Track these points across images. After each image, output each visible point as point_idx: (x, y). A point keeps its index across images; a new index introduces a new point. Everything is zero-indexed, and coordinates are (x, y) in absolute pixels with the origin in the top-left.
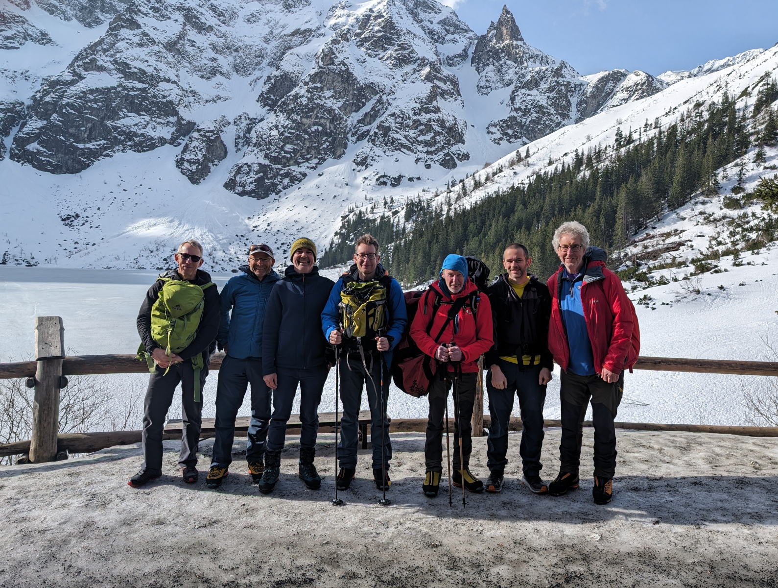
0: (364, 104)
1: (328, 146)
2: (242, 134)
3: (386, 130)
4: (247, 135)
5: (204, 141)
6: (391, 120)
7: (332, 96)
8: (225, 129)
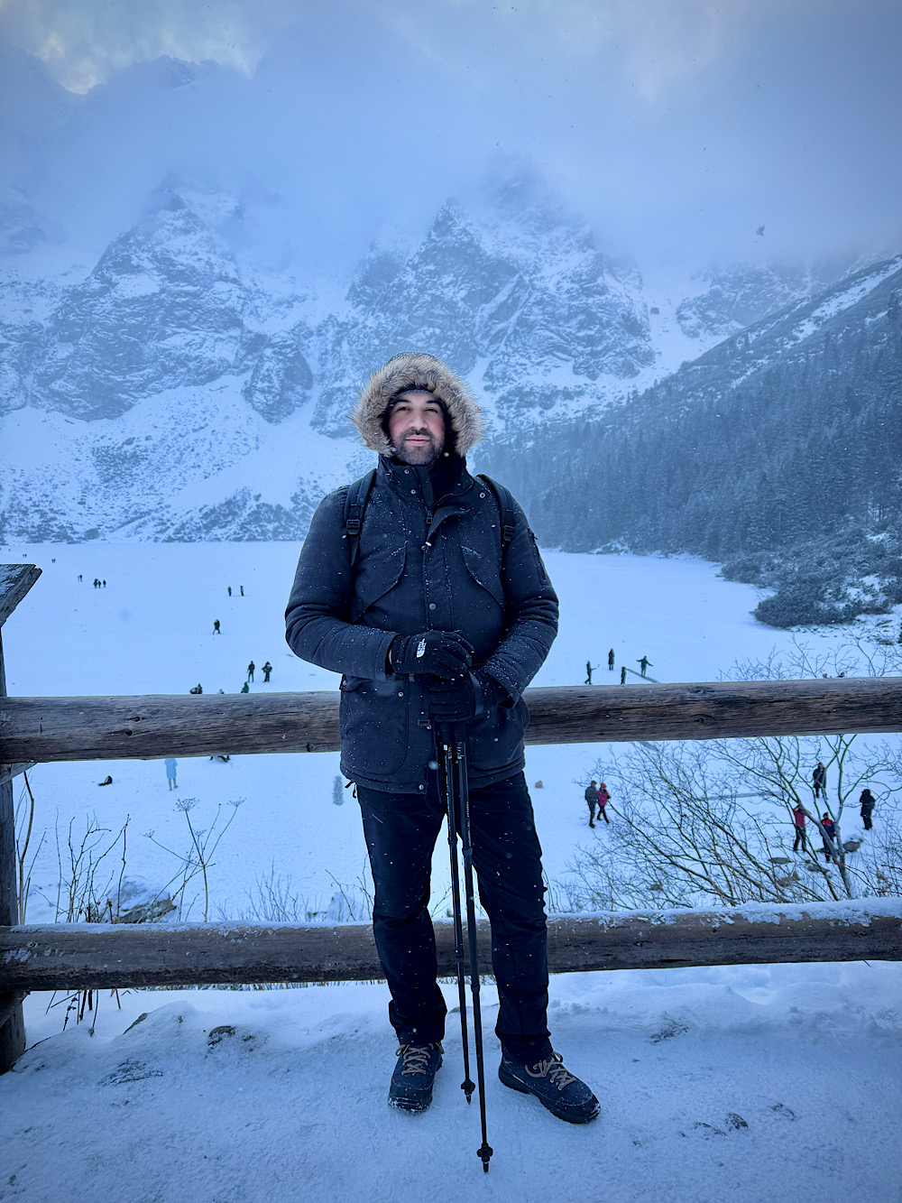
0: (498, 291)
1: (449, 356)
2: (329, 348)
3: (530, 326)
5: (280, 361)
6: (537, 310)
8: (306, 342)
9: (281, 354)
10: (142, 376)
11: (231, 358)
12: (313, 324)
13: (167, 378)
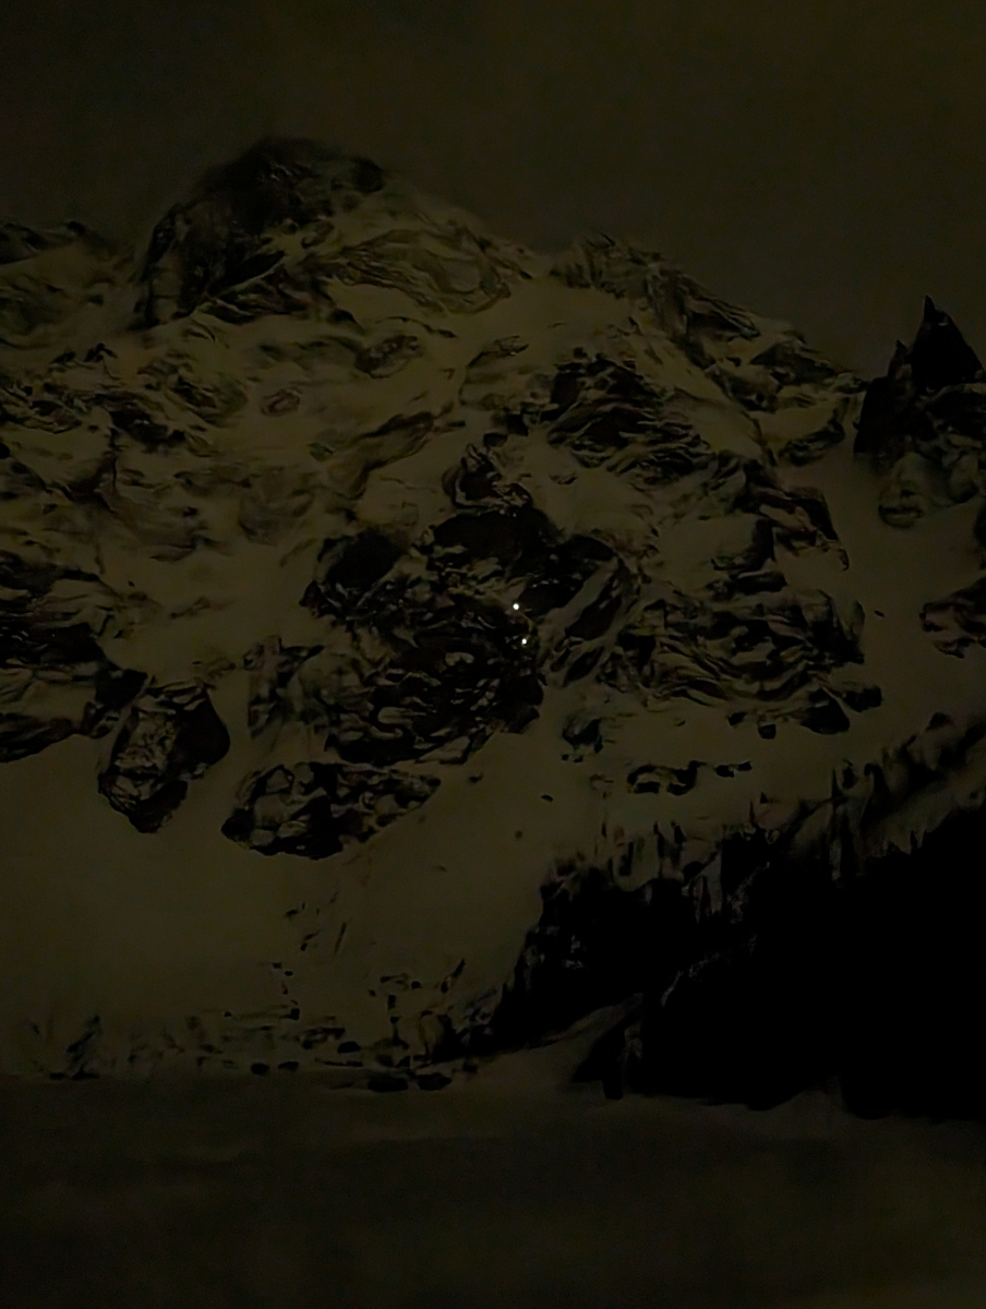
0: (579, 585)
1: (490, 701)
2: (264, 691)
3: (642, 647)
4: (279, 691)
5: (168, 718)
6: (655, 618)
7: (496, 574)
8: (222, 682)
11: (76, 715)
12: (235, 650)
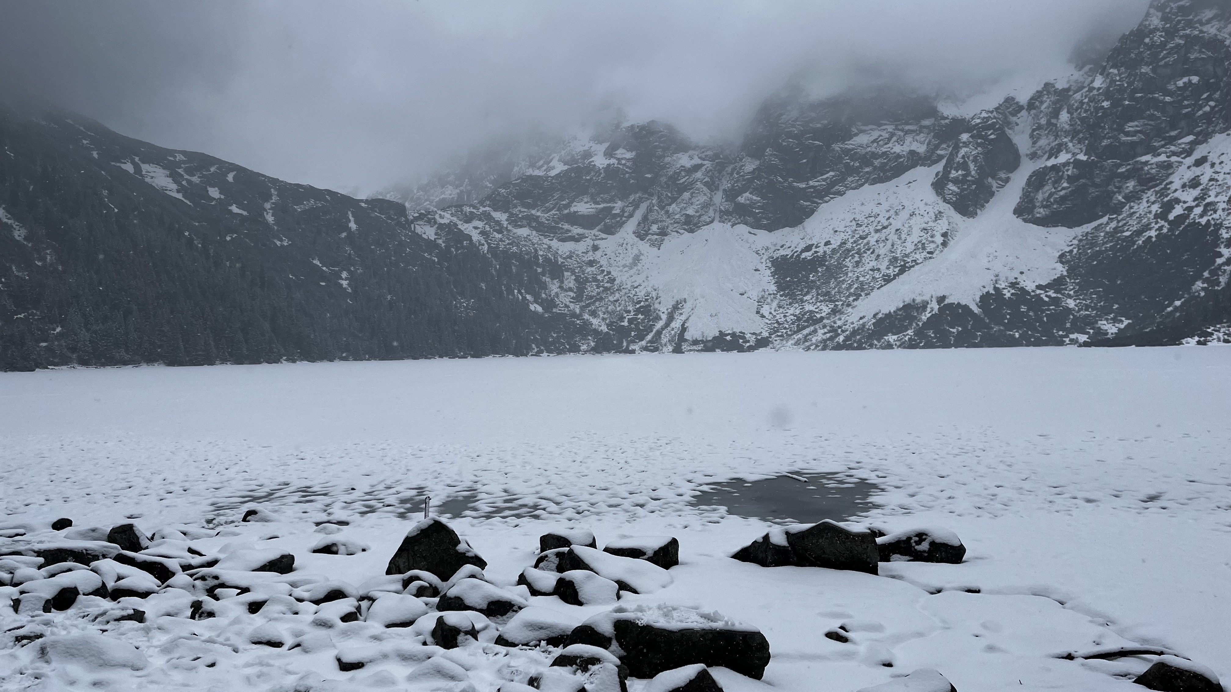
1: (1212, 108)
2: (1043, 121)
4: (1054, 121)
5: (979, 145)
7: (1216, 17)
8: (1014, 119)
9: (981, 137)
10: (824, 180)
11: (922, 149)
12: (1023, 98)
13: (850, 179)
